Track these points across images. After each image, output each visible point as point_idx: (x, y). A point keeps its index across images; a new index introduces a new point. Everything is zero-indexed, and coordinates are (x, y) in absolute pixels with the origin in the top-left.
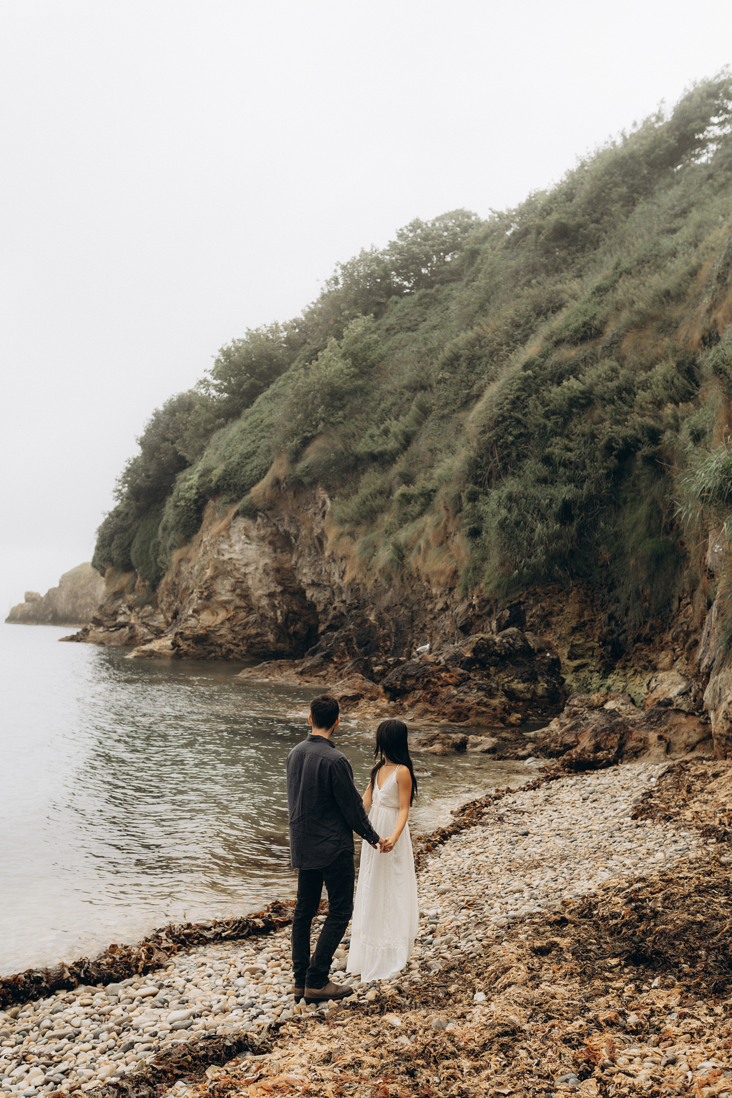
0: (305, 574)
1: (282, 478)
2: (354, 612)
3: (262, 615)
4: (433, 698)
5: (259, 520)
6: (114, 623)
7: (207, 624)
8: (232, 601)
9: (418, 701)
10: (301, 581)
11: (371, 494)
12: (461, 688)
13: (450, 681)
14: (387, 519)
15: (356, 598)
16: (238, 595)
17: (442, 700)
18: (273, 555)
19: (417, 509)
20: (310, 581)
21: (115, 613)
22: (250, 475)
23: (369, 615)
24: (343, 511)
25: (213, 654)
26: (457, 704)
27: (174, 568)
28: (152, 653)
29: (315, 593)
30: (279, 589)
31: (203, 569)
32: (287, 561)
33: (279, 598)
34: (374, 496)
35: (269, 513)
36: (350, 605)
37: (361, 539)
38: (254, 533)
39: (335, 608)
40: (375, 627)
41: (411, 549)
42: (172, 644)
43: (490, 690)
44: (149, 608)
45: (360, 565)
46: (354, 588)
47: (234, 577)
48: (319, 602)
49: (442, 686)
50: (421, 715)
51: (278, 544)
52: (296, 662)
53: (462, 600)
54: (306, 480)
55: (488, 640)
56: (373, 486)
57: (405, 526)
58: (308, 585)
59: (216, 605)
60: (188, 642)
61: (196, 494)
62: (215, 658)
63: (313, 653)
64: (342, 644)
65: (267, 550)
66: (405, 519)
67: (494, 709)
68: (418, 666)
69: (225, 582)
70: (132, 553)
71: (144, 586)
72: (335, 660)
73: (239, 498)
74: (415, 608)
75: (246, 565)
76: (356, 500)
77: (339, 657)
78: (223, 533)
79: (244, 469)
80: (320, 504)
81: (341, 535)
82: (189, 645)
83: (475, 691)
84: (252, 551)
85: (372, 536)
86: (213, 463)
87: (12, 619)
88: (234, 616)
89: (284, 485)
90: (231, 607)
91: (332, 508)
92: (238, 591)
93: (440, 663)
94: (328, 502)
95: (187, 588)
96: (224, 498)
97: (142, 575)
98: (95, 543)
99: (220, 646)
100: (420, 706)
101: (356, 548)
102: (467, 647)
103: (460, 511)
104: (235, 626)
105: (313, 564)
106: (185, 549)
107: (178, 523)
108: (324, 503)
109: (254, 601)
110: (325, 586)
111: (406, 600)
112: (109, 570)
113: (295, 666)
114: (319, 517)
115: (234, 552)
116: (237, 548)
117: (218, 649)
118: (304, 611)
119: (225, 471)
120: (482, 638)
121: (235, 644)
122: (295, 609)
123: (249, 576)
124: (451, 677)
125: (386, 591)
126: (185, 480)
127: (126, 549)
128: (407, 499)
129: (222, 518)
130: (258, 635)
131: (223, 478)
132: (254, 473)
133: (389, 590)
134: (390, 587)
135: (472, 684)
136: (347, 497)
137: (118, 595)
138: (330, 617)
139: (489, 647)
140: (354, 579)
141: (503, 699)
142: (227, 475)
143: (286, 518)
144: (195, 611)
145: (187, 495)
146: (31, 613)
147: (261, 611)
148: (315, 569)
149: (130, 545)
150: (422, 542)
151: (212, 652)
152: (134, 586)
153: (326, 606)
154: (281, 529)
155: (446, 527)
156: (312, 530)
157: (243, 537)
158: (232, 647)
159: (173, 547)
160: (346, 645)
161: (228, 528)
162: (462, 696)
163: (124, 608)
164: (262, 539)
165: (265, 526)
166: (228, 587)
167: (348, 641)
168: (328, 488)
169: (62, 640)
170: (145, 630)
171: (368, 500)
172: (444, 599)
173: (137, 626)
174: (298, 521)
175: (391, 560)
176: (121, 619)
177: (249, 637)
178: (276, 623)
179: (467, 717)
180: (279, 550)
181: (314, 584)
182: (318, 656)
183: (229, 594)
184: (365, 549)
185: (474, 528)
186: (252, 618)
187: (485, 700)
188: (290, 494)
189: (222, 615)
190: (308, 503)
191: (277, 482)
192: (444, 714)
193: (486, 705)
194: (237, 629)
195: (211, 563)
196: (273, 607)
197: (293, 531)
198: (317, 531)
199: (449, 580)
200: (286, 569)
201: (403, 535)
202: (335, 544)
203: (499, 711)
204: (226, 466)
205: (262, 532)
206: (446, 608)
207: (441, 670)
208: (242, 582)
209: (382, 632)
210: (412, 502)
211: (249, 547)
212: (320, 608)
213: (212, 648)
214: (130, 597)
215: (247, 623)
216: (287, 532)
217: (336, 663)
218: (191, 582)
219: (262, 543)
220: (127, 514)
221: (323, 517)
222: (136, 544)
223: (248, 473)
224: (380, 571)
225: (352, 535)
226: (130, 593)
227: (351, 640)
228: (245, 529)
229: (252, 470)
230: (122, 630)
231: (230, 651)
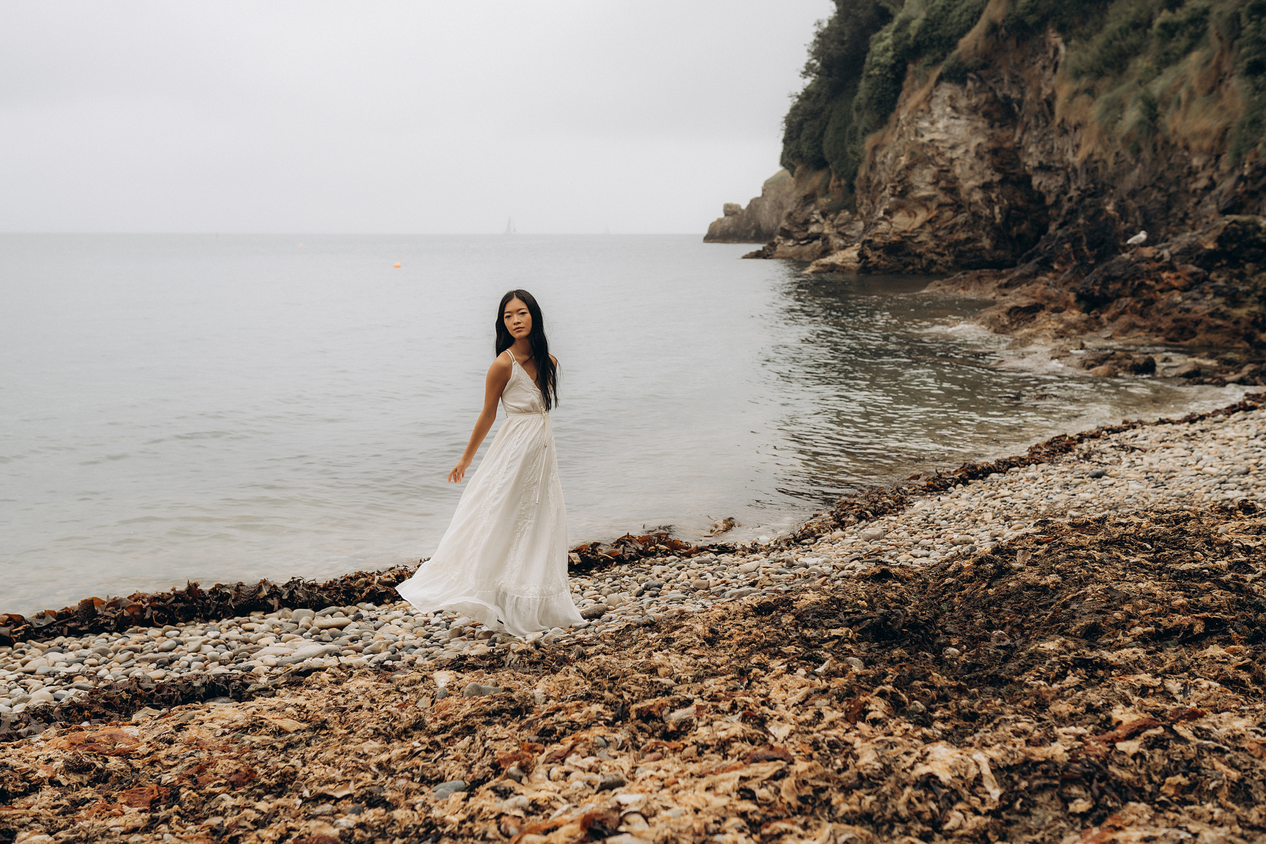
0: (1030, 155)
1: (999, 20)
2: (1088, 201)
3: (974, 214)
4: (1146, 307)
5: (970, 84)
6: (805, 234)
7: (902, 228)
8: (935, 196)
9: (1123, 313)
10: (1025, 164)
11: (1120, 30)
12: (1189, 294)
13: (1176, 283)
14: (1141, 63)
15: (1093, 181)
16: (942, 189)
17: (1159, 311)
18: (989, 132)
19: (1184, 42)
20: (1036, 164)
21: (807, 222)
22: (959, 22)
23: (1108, 204)
24: (1080, 59)
25: (911, 268)
26: (1180, 316)
27: (867, 157)
28: (833, 268)
29: (1044, 180)
30: (997, 178)
31: (897, 156)
32: (1008, 139)
33: (997, 190)
34: (1124, 32)
35: (983, 73)
36: (1083, 191)
37: (1104, 96)
38: (962, 103)
39: (1070, 199)
40: (1114, 220)
41: (1167, 105)
42: (859, 255)
43: (1234, 295)
44: (846, 214)
45: (1100, 134)
46: (1091, 166)
47: (936, 164)
48: (1049, 192)
49: (1161, 291)
50: (1124, 332)
51: (997, 115)
52: (1004, 271)
53: (1232, 171)
54: (1031, 19)
55: (1244, 224)
56: (1124, 17)
57: (1165, 71)
58: (1035, 169)
59: (913, 203)
60: (878, 253)
61: (893, 57)
62: (914, 272)
63: (1028, 259)
64: (1067, 246)
65: (980, 124)
66: (1166, 61)
67: (1237, 322)
68: (1128, 263)
69: (925, 172)
70: (825, 145)
71: (840, 186)
72: (1056, 267)
73: (944, 55)
74: (1173, 189)
75: (953, 147)
76: (1099, 40)
77: (1062, 264)
78: (922, 106)
79: (951, 15)
80: (1051, 54)
81: (1076, 94)
82: (879, 256)
83: (1210, 297)
84: (961, 128)
85: (1119, 91)
86: (913, 12)
87: (711, 237)
88: (937, 217)
89: (1003, 31)
90: (933, 205)
91: (1067, 56)
92: (943, 183)
93: (1162, 258)
94: (1062, 49)
95: (879, 183)
96: (927, 59)
97: (836, 172)
98: (782, 135)
99: (920, 256)
100: (1124, 319)
101: (1095, 111)
102: (1210, 235)
103: (1238, 37)
104: (938, 229)
105: (1041, 140)
106: (880, 133)
107: (870, 99)
108: (1056, 50)
109: (963, 195)
110: (1058, 169)
111: (1160, 178)
112: (799, 169)
113: (1002, 276)
114: (1049, 73)
115: (937, 130)
116: (940, 125)
117: (916, 261)
118: (1032, 206)
119: (926, 20)
120: (1235, 222)
121: (938, 254)
122: (1020, 203)
123: (957, 163)
124: (1178, 278)
125: (1132, 168)
126: (881, 40)
127: (817, 140)
128: (1169, 30)
129: (921, 86)
130: (968, 240)
131: (923, 30)
132: (964, 18)
133: (1135, 167)
134: (1137, 161)
135: (1206, 287)
136: (1088, 38)
137: (809, 199)
138: (1063, 212)
139: (1246, 233)
140: (1091, 155)
141: (1255, 309)
142: (930, 24)
143: (1006, 78)
144: (887, 212)
145: (882, 60)
146: (732, 229)
147: (972, 209)
148: (1044, 146)
149: (821, 135)
150: (1183, 93)
151: (910, 264)
152: (827, 186)
153: (1058, 196)
154: (999, 94)
155: (1219, 66)
156: (1040, 90)
157: (948, 109)
158: (935, 257)
159: (866, 132)
160: (1073, 246)
161: (929, 99)
162: (1188, 304)
163: (816, 216)
164: (974, 110)
165: (978, 91)
166: (929, 179)
167: (1075, 240)
168: (1061, 29)
169: (745, 257)
170: (842, 242)
171: (1115, 39)
172: (1208, 172)
173: (831, 237)
174: (1023, 80)
175: (1141, 123)
176: (814, 229)
177: (958, 243)
178: (993, 224)
179: (1193, 334)
180: (997, 124)
181: (1042, 168)
182: (1033, 261)
183: (930, 188)
184: (1108, 110)
185: (1255, 61)
186: (961, 218)
187: (1223, 308)
188: (1011, 43)
189: (922, 216)
190: (1035, 54)
191: (993, 28)
192: (1160, 330)
193: (1223, 316)
194: (941, 233)
195: (907, 147)
196: (989, 202)
197: (1015, 95)
198: (1046, 91)
199: (1216, 144)
200: (1008, 150)
201: (1158, 87)
202: (1066, 107)
203: (1243, 324)
204: (928, 14)
205: (974, 101)
206: (1212, 185)
207: (1163, 269)
208: (948, 171)
209: (1123, 226)
210: (1178, 34)
211: (957, 122)
212: (1050, 200)
213: (909, 259)
214: (823, 201)
215: (954, 226)
216: (1006, 98)
217: (1057, 271)
218: (883, 174)
219: (974, 117)
220: (819, 95)
221: (1055, 71)
222: (830, 133)
223: (955, 20)
224: (1123, 140)
225: (1091, 92)
226: (823, 196)
227: (1080, 240)
228: (951, 97)
229: (961, 15)
230: (815, 242)
231: (932, 262)
